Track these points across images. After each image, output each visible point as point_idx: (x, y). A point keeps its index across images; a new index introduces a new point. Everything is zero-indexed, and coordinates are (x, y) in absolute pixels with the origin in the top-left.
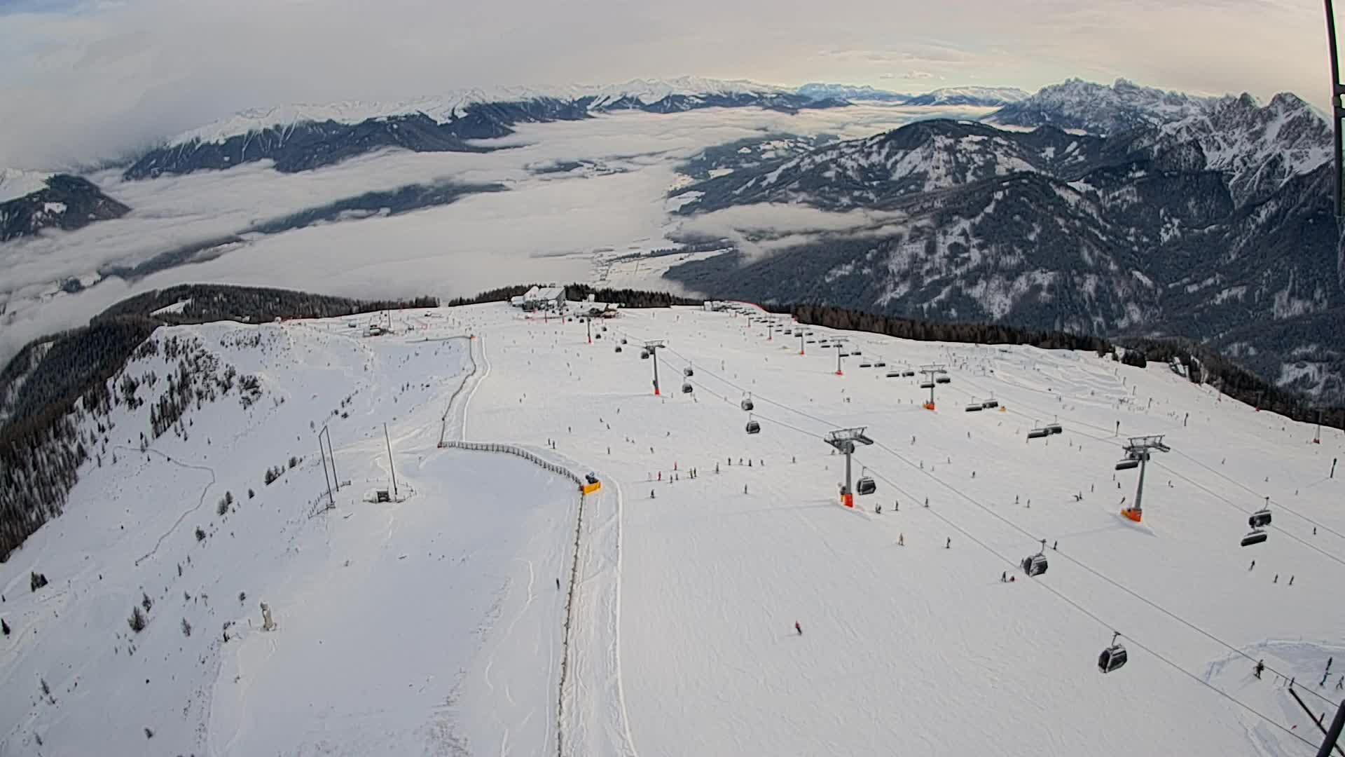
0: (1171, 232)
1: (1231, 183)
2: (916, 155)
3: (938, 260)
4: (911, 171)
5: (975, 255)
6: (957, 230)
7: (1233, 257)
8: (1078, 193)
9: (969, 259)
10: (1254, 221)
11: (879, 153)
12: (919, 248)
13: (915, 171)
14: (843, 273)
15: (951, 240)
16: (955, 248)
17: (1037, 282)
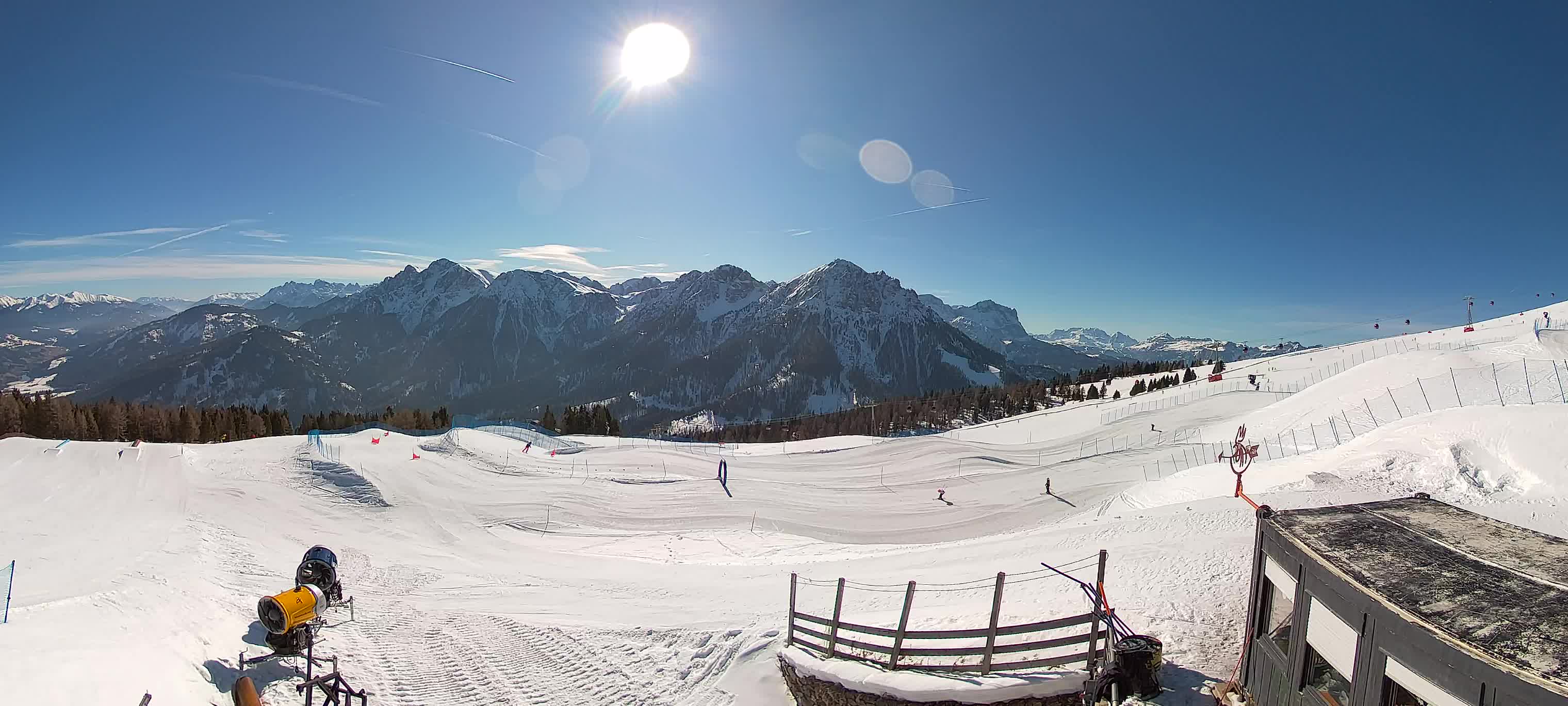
0: (363, 356)
1: (402, 320)
2: (194, 327)
3: (205, 387)
4: (192, 337)
5: (230, 382)
6: (218, 367)
7: (411, 365)
8: (298, 338)
9: (226, 385)
10: (424, 339)
11: (173, 328)
12: (193, 380)
13: (194, 337)
14: (144, 400)
15: (214, 373)
16: (216, 378)
17: (274, 397)
